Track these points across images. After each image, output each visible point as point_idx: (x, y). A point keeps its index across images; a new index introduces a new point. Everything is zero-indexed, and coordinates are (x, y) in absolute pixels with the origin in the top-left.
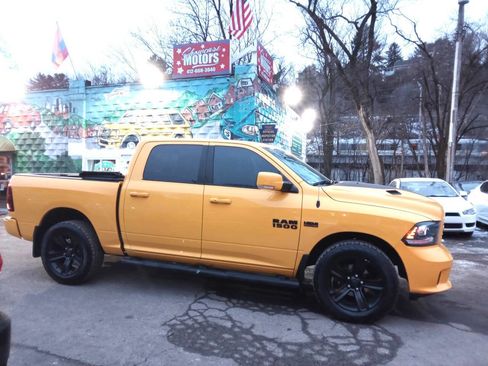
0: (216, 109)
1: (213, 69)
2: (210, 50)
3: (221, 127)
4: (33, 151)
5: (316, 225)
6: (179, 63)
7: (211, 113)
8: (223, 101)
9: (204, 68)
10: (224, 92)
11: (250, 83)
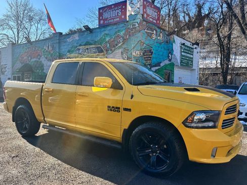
0: (119, 43)
1: (118, 19)
2: (116, 8)
3: (122, 52)
4: (39, 70)
5: (130, 110)
6: (101, 18)
7: (117, 45)
8: (123, 37)
9: (113, 19)
10: (123, 32)
11: (137, 25)
